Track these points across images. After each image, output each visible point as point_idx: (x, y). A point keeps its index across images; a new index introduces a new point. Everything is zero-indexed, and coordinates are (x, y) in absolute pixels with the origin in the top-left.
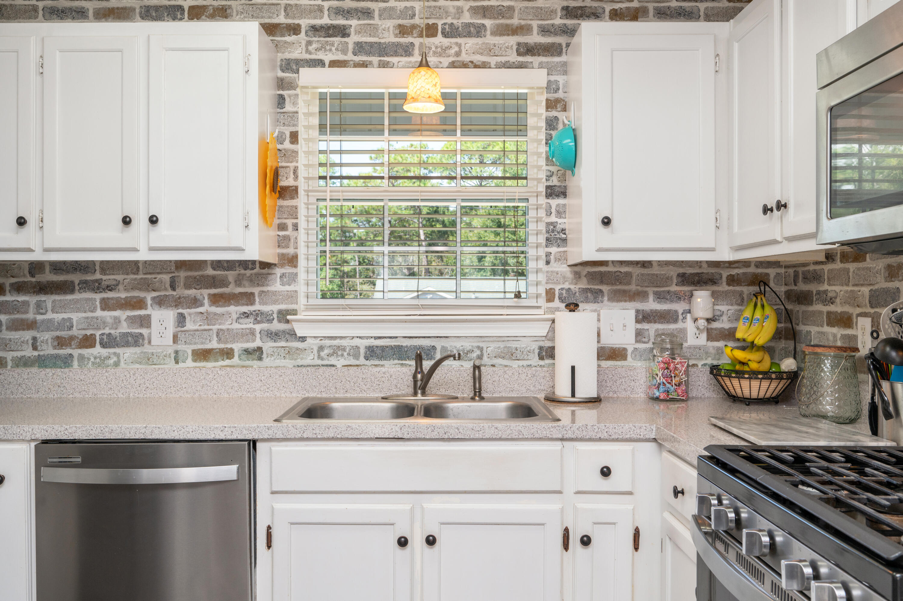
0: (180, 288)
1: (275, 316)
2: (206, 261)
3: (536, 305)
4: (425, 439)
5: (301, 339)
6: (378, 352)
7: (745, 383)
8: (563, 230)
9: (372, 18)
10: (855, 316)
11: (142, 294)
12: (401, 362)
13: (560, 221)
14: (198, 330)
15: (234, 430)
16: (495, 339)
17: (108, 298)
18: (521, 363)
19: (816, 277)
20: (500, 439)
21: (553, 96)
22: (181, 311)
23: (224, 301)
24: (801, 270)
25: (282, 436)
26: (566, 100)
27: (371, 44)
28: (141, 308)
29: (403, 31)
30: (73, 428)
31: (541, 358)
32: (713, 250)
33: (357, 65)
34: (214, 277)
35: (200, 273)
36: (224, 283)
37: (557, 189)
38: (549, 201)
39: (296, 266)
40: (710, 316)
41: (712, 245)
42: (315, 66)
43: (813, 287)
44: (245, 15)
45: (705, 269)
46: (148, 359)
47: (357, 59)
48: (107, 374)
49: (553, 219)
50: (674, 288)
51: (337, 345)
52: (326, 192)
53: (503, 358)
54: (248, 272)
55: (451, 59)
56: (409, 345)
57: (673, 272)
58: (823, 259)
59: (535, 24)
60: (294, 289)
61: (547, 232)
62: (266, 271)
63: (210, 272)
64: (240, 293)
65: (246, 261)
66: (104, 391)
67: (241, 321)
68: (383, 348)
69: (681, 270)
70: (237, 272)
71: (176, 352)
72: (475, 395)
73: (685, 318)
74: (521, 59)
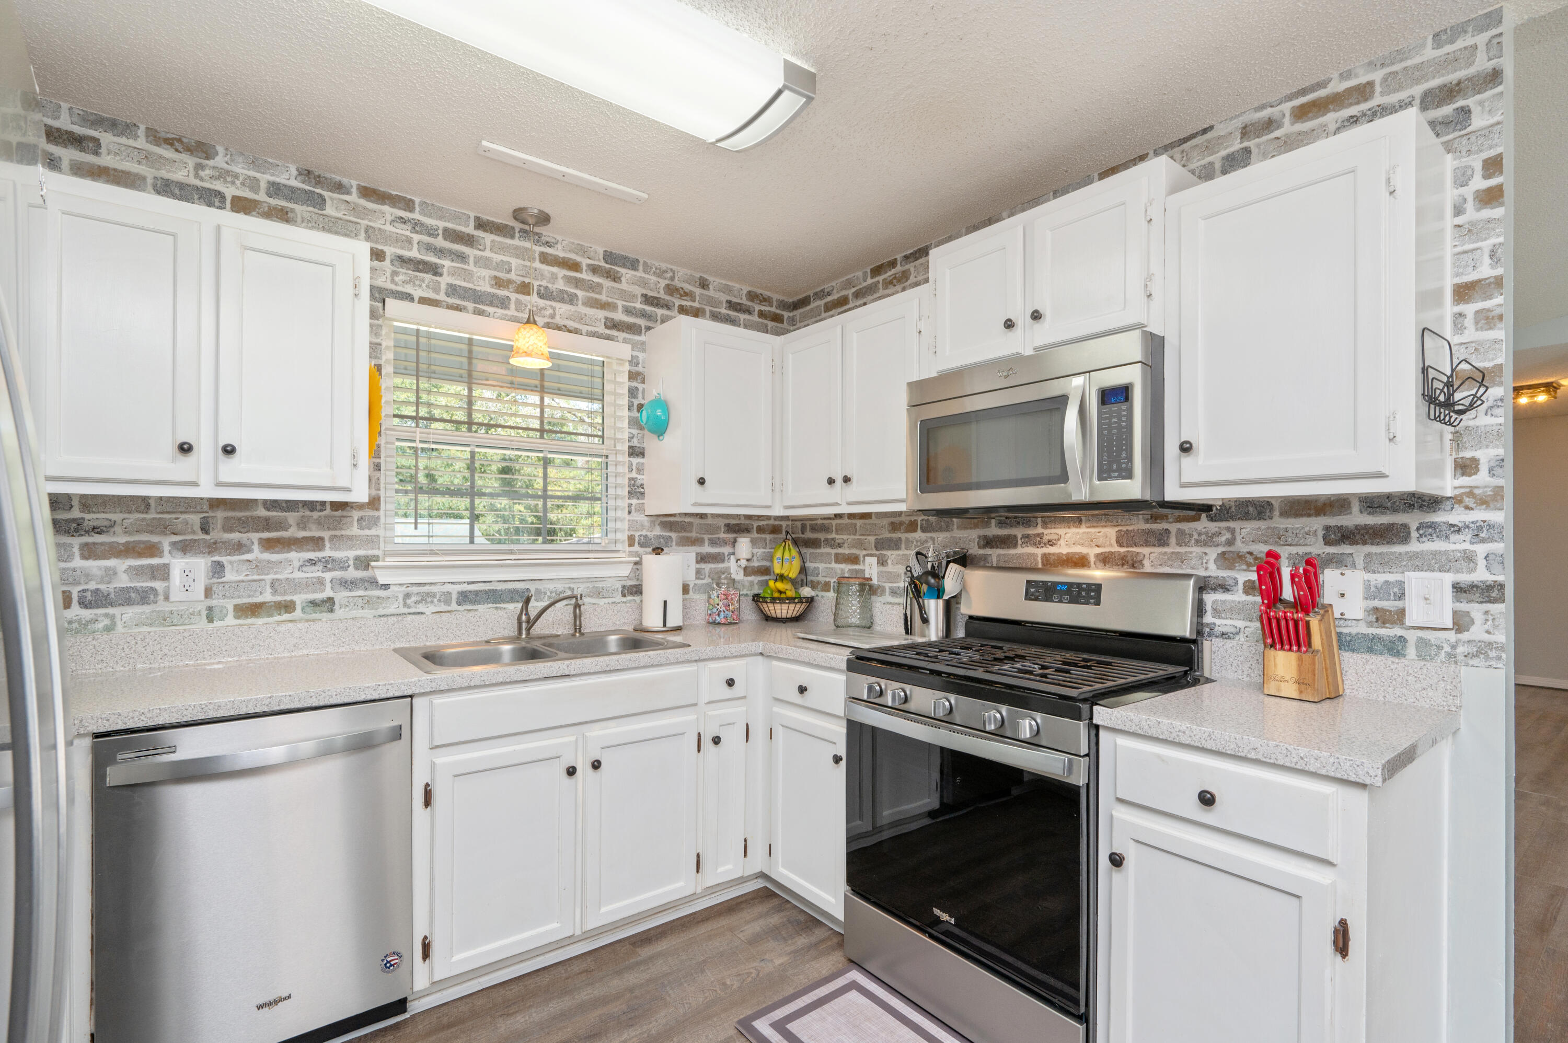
0: (216, 531)
1: (351, 562)
2: (257, 500)
3: (614, 549)
4: (589, 674)
5: (383, 587)
6: (472, 596)
7: (778, 606)
8: (642, 485)
9: (467, 263)
10: (861, 556)
11: (154, 539)
12: (496, 606)
13: (639, 477)
14: (243, 581)
15: (389, 687)
16: (585, 580)
17: (94, 544)
18: (606, 600)
19: (825, 529)
20: (653, 666)
21: (634, 369)
22: (217, 558)
23: (281, 546)
24: (808, 523)
25: (447, 687)
26: (645, 374)
27: (466, 290)
28: (152, 556)
29: (499, 283)
30: (155, 711)
31: (624, 595)
32: (769, 507)
33: (450, 307)
34: (267, 519)
35: (248, 514)
36: (281, 525)
37: (637, 450)
38: (631, 459)
39: (378, 509)
40: (749, 557)
41: (769, 503)
42: (402, 299)
43: (821, 536)
44: (313, 224)
45: (743, 521)
46: (164, 619)
47: (451, 301)
48: (94, 642)
49: (634, 475)
50: (722, 535)
51: (426, 591)
52: (415, 432)
53: (592, 597)
54: (316, 514)
55: (547, 320)
56: (503, 589)
57: (722, 522)
58: (833, 516)
59: (620, 303)
60: (376, 534)
61: (629, 486)
62: (339, 513)
63: (262, 512)
64: (304, 538)
65: (313, 501)
66: (90, 665)
67: (305, 569)
68: (477, 593)
69: (727, 521)
70: (300, 514)
71: (210, 609)
72: (576, 631)
73: (729, 559)
74: (608, 332)
